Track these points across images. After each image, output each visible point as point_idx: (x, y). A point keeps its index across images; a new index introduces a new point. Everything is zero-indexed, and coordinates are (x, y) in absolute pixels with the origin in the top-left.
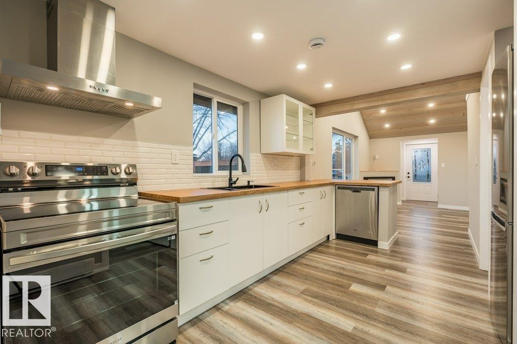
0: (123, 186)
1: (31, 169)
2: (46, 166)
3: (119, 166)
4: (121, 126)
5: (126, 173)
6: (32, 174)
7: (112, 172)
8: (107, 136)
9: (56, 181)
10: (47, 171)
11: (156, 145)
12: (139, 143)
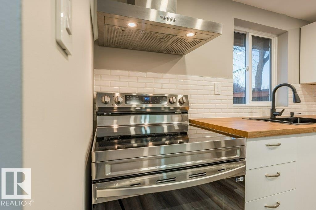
0: (177, 114)
1: (117, 98)
2: (126, 96)
3: (176, 96)
4: (176, 62)
5: (180, 102)
6: (117, 102)
7: (169, 101)
8: (165, 72)
9: (130, 108)
10: (126, 100)
11: (202, 78)
12: (189, 76)
